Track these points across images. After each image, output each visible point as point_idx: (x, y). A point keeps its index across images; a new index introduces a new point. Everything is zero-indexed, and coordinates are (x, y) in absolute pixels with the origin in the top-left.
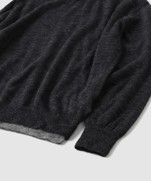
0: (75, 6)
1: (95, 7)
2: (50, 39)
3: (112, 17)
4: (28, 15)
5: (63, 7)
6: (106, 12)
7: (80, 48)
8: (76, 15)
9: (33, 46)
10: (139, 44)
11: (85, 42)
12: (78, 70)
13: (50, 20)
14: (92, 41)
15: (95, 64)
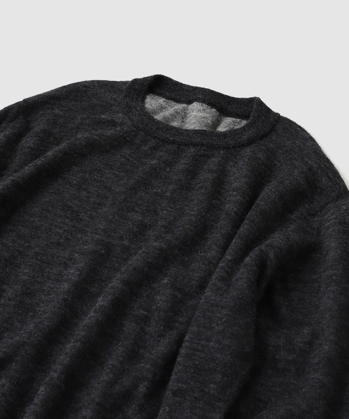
0: (154, 162)
1: (206, 177)
2: (71, 259)
3: (244, 229)
4: (27, 169)
5: (124, 157)
6: (231, 203)
7: (146, 313)
8: (155, 190)
9: (25, 274)
10: (305, 340)
11: (162, 296)
12: (127, 396)
13: (84, 193)
14: (179, 296)
15: (175, 394)
